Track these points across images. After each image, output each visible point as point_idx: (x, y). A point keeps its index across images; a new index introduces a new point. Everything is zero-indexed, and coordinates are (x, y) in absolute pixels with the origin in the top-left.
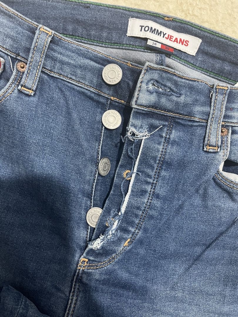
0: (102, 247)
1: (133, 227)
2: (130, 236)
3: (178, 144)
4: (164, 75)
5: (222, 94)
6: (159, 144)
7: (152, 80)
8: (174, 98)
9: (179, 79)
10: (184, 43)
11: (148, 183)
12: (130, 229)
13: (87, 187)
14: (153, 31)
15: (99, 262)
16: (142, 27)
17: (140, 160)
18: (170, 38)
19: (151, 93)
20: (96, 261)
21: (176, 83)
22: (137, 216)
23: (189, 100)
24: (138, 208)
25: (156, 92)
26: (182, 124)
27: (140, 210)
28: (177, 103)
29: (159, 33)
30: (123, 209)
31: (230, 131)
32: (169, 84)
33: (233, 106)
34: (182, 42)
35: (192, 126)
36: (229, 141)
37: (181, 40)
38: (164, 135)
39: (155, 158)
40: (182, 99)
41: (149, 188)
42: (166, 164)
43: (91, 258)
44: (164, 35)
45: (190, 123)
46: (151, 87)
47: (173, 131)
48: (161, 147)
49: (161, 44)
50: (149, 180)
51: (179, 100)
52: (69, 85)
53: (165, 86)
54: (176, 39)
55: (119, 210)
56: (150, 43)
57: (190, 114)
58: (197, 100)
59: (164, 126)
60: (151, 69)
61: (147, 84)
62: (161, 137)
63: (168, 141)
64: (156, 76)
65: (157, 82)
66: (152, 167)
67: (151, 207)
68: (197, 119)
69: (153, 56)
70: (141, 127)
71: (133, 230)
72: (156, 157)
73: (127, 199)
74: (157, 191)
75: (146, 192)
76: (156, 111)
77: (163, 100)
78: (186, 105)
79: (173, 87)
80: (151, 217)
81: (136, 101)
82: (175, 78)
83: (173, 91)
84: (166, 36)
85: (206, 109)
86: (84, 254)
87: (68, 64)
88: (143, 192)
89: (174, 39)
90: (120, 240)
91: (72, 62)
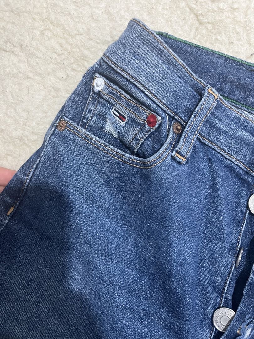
13: (219, 281)
52: (219, 155)
87: (225, 133)
91: (230, 132)
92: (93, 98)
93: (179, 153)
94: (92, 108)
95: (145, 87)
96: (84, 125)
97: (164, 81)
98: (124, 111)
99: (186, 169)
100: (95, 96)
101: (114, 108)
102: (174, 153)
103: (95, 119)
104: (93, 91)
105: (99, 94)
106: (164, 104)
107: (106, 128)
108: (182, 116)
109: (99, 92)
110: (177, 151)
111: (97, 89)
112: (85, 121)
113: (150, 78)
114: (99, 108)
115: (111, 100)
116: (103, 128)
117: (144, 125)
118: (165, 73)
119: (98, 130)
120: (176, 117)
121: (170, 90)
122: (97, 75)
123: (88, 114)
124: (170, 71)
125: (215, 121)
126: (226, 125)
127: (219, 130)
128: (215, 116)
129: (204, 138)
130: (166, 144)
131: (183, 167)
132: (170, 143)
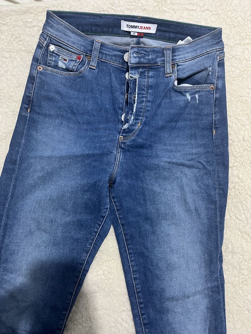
0: (128, 128)
1: (140, 117)
2: (140, 121)
3: (153, 77)
4: (140, 48)
5: (169, 50)
6: (145, 79)
7: (134, 52)
8: (147, 57)
9: (147, 49)
10: (149, 28)
11: (144, 97)
12: (139, 118)
14: (132, 27)
15: (128, 136)
16: (127, 25)
17: (138, 88)
18: (141, 28)
19: (136, 57)
20: (126, 136)
21: (146, 51)
22: (141, 112)
23: (154, 56)
24: (141, 108)
25: (138, 57)
26: (154, 68)
27: (143, 109)
28: (149, 59)
29: (136, 27)
30: (134, 110)
31: (176, 66)
32: (143, 52)
33: (175, 54)
34: (147, 28)
35: (158, 68)
36: (176, 70)
37: (147, 27)
38: (146, 75)
39: (144, 85)
40: (150, 57)
41: (144, 99)
42: (149, 87)
43: (124, 135)
44: (138, 27)
45: (157, 67)
46: (135, 55)
47: (150, 72)
48: (146, 80)
50: (144, 96)
51: (149, 57)
53: (141, 53)
54: (145, 27)
55: (133, 111)
56: (132, 34)
57: (156, 63)
58: (157, 56)
59: (145, 71)
60: (133, 47)
61: (133, 54)
62: (145, 76)
63: (148, 77)
64: (136, 50)
65: (138, 52)
66: (144, 90)
67: (147, 106)
68: (159, 64)
69: (135, 39)
70: (135, 73)
71: (141, 118)
72: (145, 84)
73: (135, 105)
74: (148, 99)
75: (143, 101)
76: (140, 65)
77: (142, 59)
78: (153, 59)
79: (145, 53)
80: (148, 111)
81: (130, 63)
82: (145, 49)
83: (145, 55)
84: (139, 27)
85: (162, 59)
86: (121, 134)
88: (142, 102)
89: (143, 27)
90: (136, 124)
92: (50, 55)
93: (92, 66)
94: (51, 59)
95: (73, 47)
96: (49, 66)
97: (79, 43)
98: (66, 57)
99: (97, 70)
100: (51, 53)
101: (60, 57)
102: (90, 66)
103: (53, 63)
104: (50, 51)
105: (53, 52)
106: (82, 51)
107: (59, 65)
108: (89, 53)
109: (53, 51)
110: (91, 66)
111: (52, 50)
112: (49, 65)
113: (73, 43)
114: (54, 58)
115: (59, 54)
116: (57, 66)
117: (76, 61)
118: (78, 40)
119: (56, 67)
120: (87, 55)
121: (82, 45)
122: (50, 44)
123: (50, 62)
124: (80, 39)
125: (103, 51)
126: (108, 51)
127: (106, 54)
128: (103, 49)
129: (101, 59)
130: (86, 64)
131: (95, 70)
132: (87, 64)
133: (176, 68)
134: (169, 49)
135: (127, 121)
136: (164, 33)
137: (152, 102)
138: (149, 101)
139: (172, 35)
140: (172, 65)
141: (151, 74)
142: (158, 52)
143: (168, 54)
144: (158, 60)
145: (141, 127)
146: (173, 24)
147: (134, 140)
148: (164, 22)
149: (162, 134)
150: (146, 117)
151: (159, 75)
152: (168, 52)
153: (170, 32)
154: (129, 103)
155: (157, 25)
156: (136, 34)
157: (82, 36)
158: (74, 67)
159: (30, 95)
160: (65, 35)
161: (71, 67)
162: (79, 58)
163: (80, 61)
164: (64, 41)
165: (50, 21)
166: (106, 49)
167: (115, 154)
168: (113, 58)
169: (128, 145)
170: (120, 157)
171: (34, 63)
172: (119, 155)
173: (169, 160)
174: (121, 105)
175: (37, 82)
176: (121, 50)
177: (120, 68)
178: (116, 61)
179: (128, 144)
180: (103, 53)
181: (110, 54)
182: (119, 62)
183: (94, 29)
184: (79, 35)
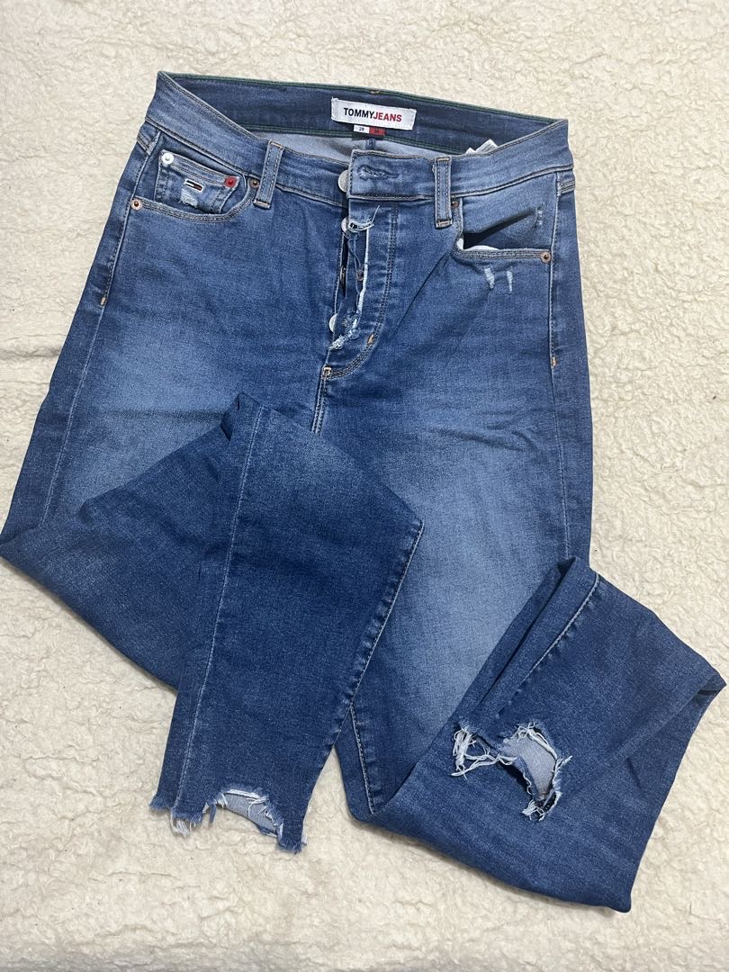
0: (344, 347)
1: (374, 321)
2: (373, 330)
3: (407, 228)
4: (374, 159)
5: (445, 165)
6: (387, 231)
7: (362, 166)
8: (391, 180)
9: (392, 160)
10: (396, 118)
11: (383, 275)
12: (371, 323)
14: (358, 113)
15: (344, 367)
16: (346, 109)
17: (369, 253)
18: (379, 116)
19: (365, 179)
20: (340, 367)
21: (389, 165)
22: (376, 310)
23: (408, 179)
24: (377, 301)
25: (371, 179)
26: (410, 207)
27: (379, 303)
28: (396, 185)
29: (365, 114)
30: (360, 306)
31: (461, 202)
32: (382, 167)
33: (459, 175)
34: (393, 117)
35: (419, 206)
36: (461, 211)
37: (392, 115)
38: (390, 221)
39: (384, 247)
40: (400, 179)
41: (384, 280)
42: (398, 251)
43: (334, 364)
44: (372, 115)
45: (415, 203)
46: (363, 174)
47: (399, 216)
48: (389, 234)
49: (368, 128)
50: (383, 272)
51: (397, 180)
53: (379, 170)
54: (387, 115)
55: (356, 309)
56: (356, 129)
57: (413, 194)
58: (417, 178)
59: (388, 211)
60: (359, 155)
61: (358, 171)
62: (388, 224)
63: (395, 227)
64: (366, 161)
65: (370, 168)
66: (384, 258)
67: (390, 297)
68: (421, 197)
69: (364, 142)
70: (363, 217)
71: (375, 324)
72: (386, 245)
73: (362, 294)
74: (394, 280)
75: (382, 284)
76: (376, 199)
77: (380, 184)
78: (406, 185)
79: (387, 169)
80: (392, 307)
81: (351, 191)
82: (387, 160)
83: (388, 173)
84: (374, 115)
85: (429, 184)
86: (327, 362)
88: (380, 285)
89: (384, 116)
90: (362, 337)
92: (163, 174)
93: (260, 200)
94: (164, 183)
95: (216, 157)
96: (159, 201)
97: (231, 147)
98: (199, 180)
99: (272, 211)
100: (164, 171)
101: (187, 180)
102: (255, 201)
103: (168, 192)
104: (162, 167)
105: (169, 168)
106: (237, 168)
107: (182, 199)
108: (256, 172)
109: (169, 166)
110: (257, 200)
111: (166, 163)
112: (159, 197)
113: (218, 148)
114: (170, 182)
115: (183, 172)
116: (179, 200)
117: (223, 188)
118: (230, 142)
119: (175, 201)
120: (251, 175)
121: (238, 154)
122: (164, 151)
123: (160, 190)
124: (234, 140)
125: (289, 168)
126: (301, 169)
127: (295, 176)
128: (287, 165)
129: (284, 186)
130: (246, 196)
131: (268, 211)
132: (250, 195)
133: (461, 208)
134: (444, 163)
135: (341, 330)
136: (432, 131)
137: (403, 286)
138: (396, 285)
139: (452, 136)
140: (452, 200)
141: (401, 219)
142: (418, 169)
143: (443, 174)
144: (420, 186)
145: (374, 346)
146: (453, 110)
147: (358, 377)
148: (433, 105)
149: (427, 363)
150: (389, 322)
151: (421, 223)
152: (443, 169)
153: (446, 128)
154: (350, 290)
155: (415, 111)
156: (367, 130)
157: (238, 134)
158: (217, 203)
159: (109, 264)
160: (200, 129)
161: (210, 203)
162: (231, 184)
163: (234, 189)
164: (195, 142)
165: (164, 97)
166: (296, 165)
167: (311, 410)
168: (314, 184)
169: (344, 390)
170: (322, 417)
171: (123, 191)
172: (321, 412)
173: (441, 426)
174: (328, 294)
175: (127, 234)
176: (331, 165)
177: (330, 207)
178: (320, 191)
179: (344, 385)
180: (287, 174)
181: (306, 175)
182: (328, 194)
183: (267, 117)
184: (232, 130)
